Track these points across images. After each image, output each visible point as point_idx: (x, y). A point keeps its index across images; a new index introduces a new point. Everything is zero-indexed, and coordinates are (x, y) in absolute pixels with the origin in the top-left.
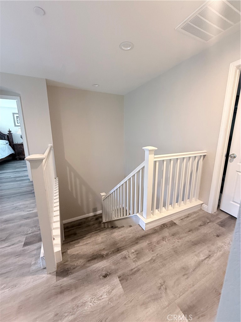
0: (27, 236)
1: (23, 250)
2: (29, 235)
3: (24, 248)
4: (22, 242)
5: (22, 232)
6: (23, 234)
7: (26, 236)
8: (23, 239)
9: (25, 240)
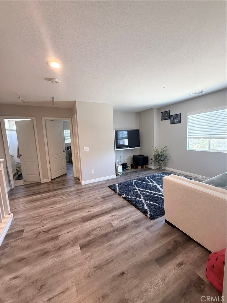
0: (21, 237)
1: (24, 227)
2: (19, 238)
3: (24, 228)
4: (26, 232)
5: (26, 240)
6: (25, 239)
7: (23, 237)
8: (24, 234)
9: (23, 233)
